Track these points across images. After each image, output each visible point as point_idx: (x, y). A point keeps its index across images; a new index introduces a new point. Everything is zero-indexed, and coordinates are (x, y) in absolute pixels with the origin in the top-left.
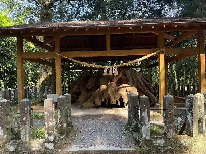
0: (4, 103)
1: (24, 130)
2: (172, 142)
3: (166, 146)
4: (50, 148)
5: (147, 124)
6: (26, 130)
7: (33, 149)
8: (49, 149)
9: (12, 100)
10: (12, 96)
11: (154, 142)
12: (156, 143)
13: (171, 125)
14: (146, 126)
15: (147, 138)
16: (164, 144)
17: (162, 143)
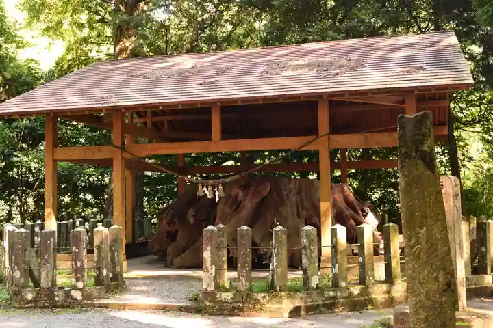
0: (22, 233)
1: (46, 271)
2: (245, 297)
3: (235, 303)
4: (78, 298)
5: (210, 269)
6: (48, 271)
7: (57, 299)
8: (76, 299)
9: (36, 246)
10: (36, 238)
11: (218, 296)
12: (220, 297)
13: (244, 271)
14: (208, 271)
15: (209, 289)
16: (232, 298)
17: (229, 298)
